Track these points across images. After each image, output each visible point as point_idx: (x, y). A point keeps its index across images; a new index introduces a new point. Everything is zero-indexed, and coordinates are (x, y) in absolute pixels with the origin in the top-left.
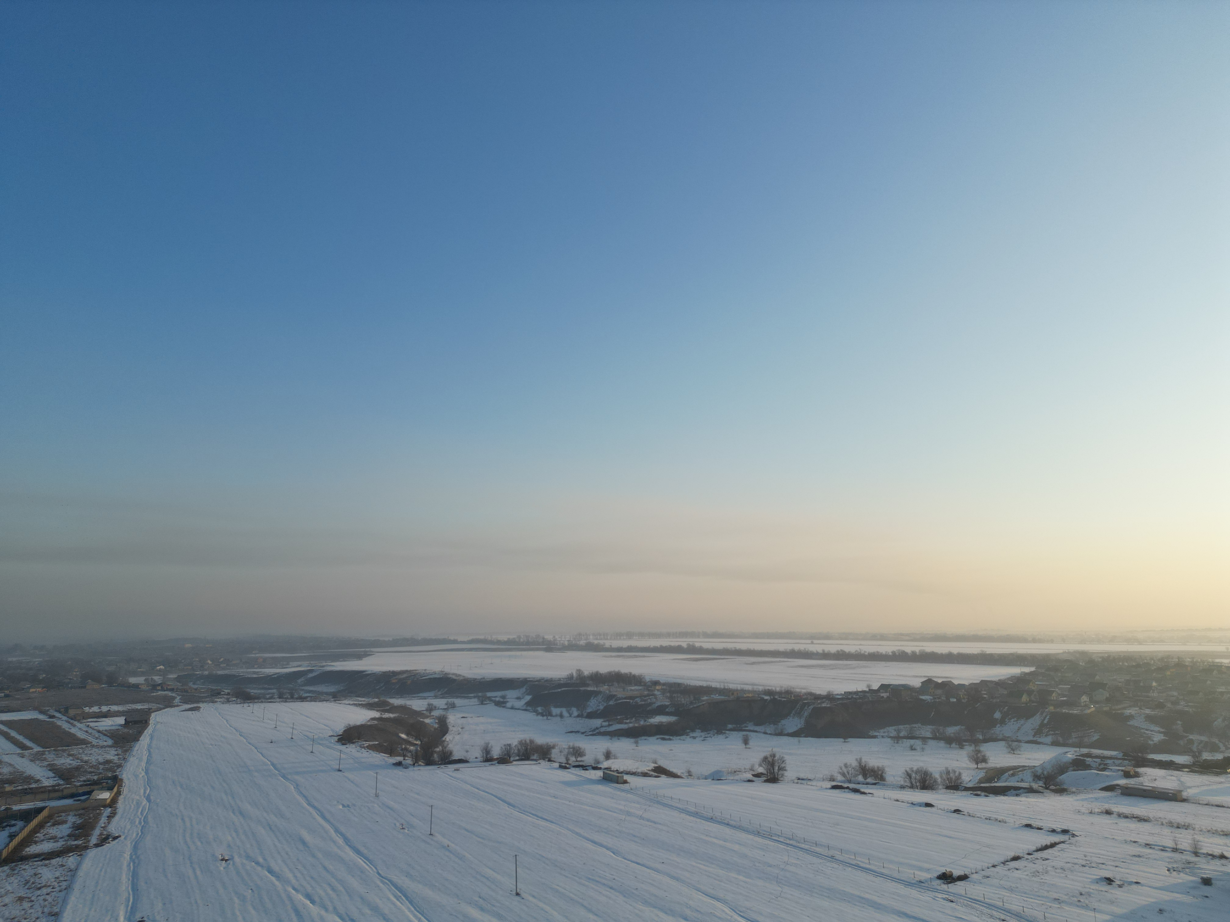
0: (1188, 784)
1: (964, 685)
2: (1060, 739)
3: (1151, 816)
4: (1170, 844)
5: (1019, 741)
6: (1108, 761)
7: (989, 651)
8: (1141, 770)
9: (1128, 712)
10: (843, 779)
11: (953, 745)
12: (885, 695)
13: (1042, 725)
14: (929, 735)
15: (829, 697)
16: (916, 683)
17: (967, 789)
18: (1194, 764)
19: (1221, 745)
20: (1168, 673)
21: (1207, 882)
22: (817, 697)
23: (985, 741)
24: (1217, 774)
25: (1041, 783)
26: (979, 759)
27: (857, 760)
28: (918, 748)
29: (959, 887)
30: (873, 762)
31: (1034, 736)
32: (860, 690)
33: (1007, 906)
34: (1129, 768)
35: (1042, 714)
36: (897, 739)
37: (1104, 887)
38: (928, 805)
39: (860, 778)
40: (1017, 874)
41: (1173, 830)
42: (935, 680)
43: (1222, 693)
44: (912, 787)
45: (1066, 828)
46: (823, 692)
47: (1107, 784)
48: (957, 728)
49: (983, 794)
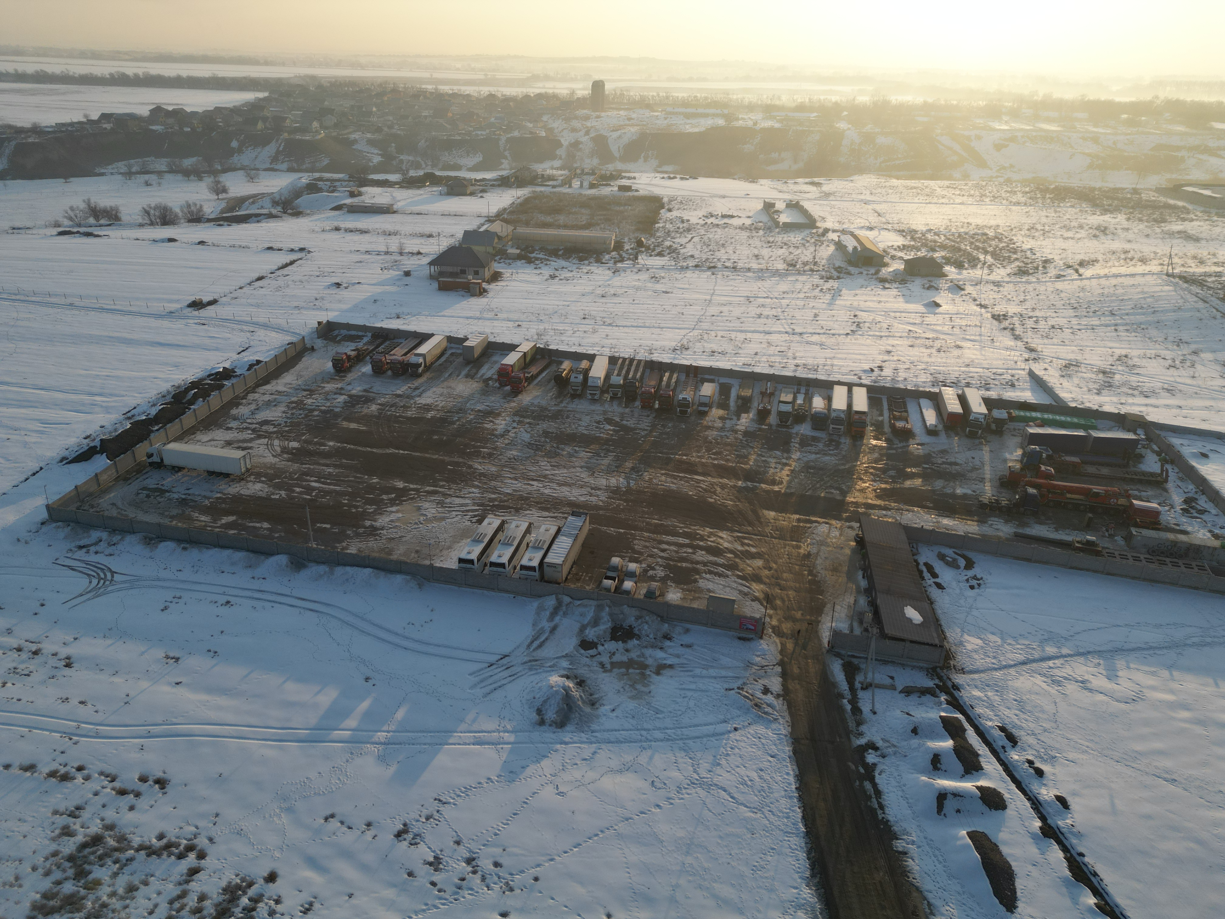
0: (398, 199)
1: (197, 113)
2: (295, 165)
3: (370, 228)
4: (383, 248)
5: (258, 169)
6: (337, 184)
7: (221, 74)
8: (363, 189)
9: (353, 136)
10: (71, 223)
11: (192, 177)
12: (108, 126)
13: (278, 152)
14: (164, 168)
15: (36, 130)
16: (144, 111)
17: (209, 220)
18: (403, 181)
19: (423, 163)
20: (386, 99)
21: (407, 274)
22: (20, 131)
23: (225, 171)
24: (419, 188)
25: (279, 208)
26: (219, 190)
27: (84, 201)
28: (154, 183)
29: (210, 311)
30: (104, 202)
31: (271, 164)
32: (75, 120)
33: (255, 319)
34: (354, 189)
35: (277, 141)
36: (129, 175)
37: (334, 291)
38: (171, 240)
39: (92, 220)
40: (262, 291)
41: (386, 237)
42: (165, 107)
43: (426, 117)
44: (152, 224)
45: (302, 246)
46: (27, 125)
47: (336, 204)
48: (194, 159)
49: (226, 223)
